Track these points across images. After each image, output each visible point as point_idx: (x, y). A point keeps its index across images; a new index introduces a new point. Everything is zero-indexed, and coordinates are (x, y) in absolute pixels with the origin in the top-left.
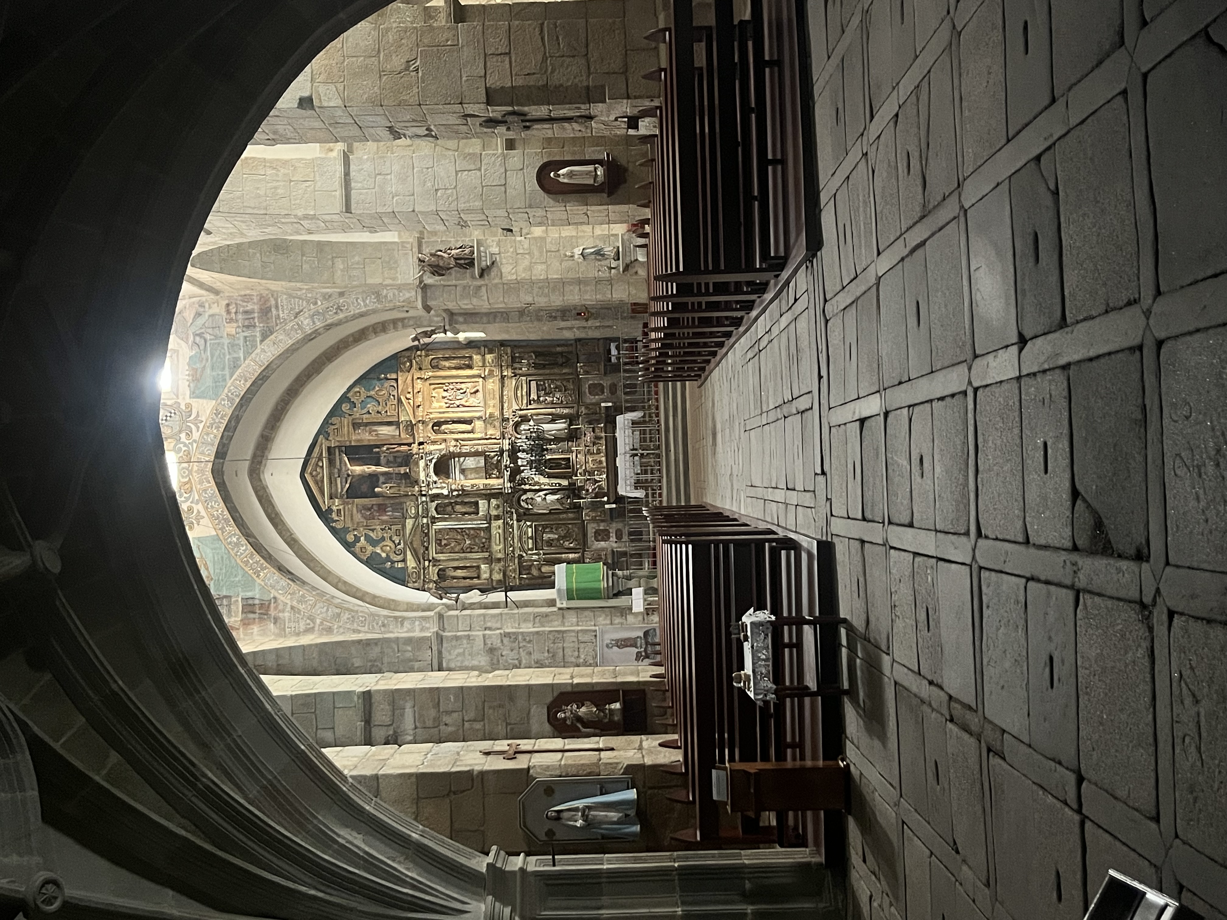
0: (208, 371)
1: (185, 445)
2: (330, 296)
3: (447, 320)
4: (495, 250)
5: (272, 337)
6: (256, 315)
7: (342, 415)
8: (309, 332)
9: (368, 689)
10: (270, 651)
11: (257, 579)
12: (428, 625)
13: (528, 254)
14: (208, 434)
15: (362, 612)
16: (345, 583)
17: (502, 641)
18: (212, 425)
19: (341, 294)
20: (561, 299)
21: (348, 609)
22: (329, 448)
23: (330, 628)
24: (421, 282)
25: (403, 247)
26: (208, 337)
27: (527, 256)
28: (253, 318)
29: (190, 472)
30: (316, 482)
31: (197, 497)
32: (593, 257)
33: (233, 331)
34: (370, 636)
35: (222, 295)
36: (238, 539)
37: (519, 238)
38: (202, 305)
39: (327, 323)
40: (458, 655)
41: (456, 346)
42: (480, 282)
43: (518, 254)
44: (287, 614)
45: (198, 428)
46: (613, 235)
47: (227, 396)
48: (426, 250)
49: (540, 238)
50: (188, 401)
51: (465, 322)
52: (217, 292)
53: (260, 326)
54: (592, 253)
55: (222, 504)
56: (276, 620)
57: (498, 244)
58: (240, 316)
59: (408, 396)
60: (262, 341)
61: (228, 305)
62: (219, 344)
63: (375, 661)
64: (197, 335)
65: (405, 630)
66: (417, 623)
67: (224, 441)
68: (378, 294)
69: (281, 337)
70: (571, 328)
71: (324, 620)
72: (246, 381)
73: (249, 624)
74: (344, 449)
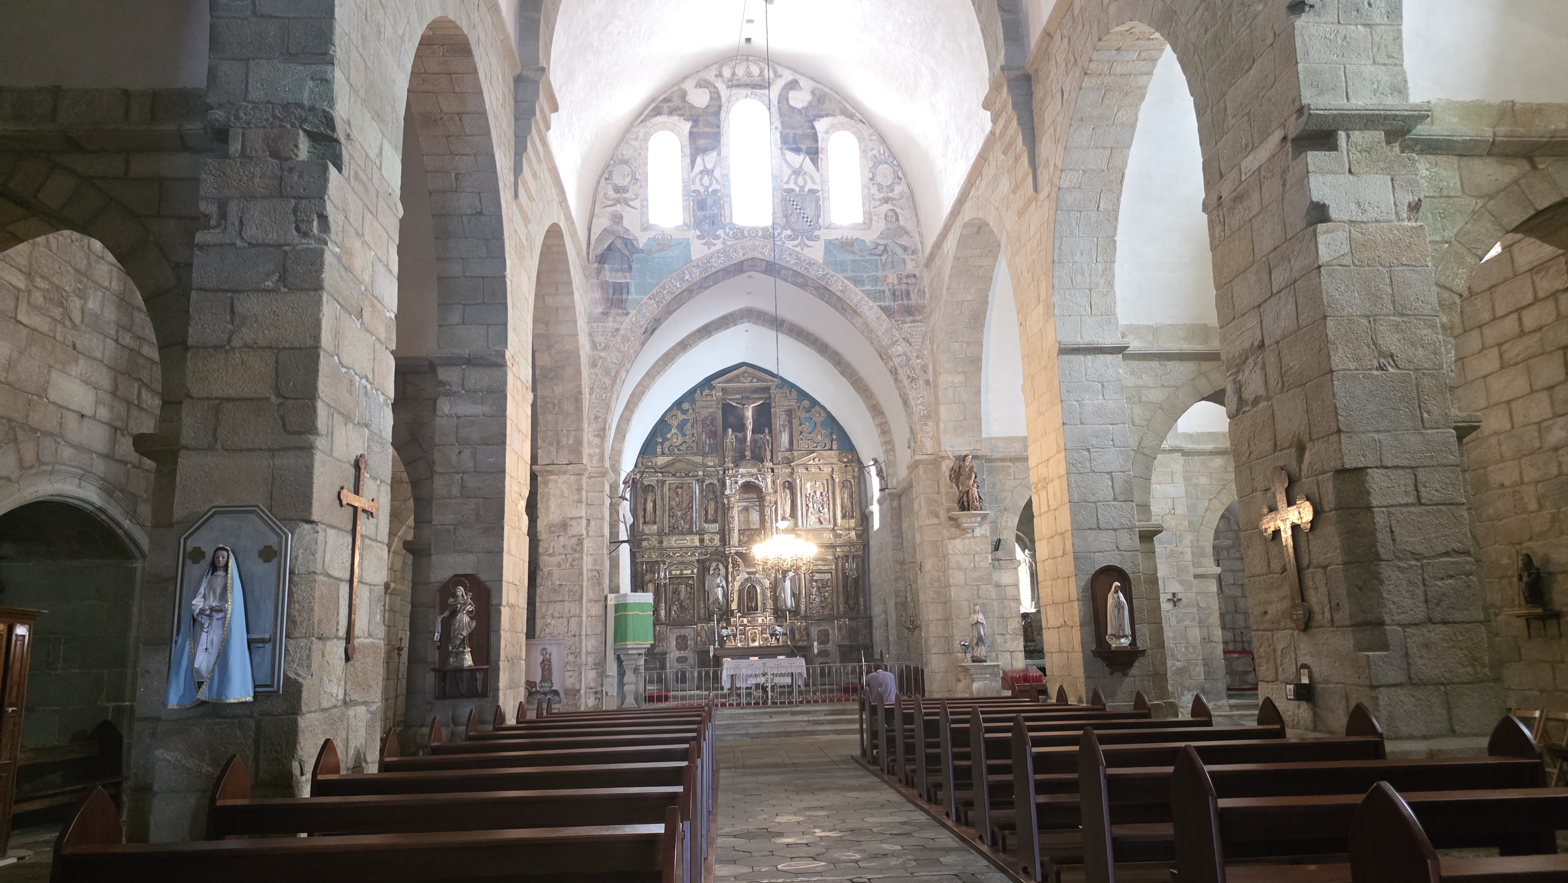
0: (850, 257)
1: (779, 234)
2: (925, 372)
3: (894, 491)
4: (978, 532)
5: (884, 317)
6: (906, 302)
7: (799, 401)
8: (890, 352)
9: (509, 364)
10: (572, 301)
11: (647, 297)
12: (595, 461)
13: (975, 566)
14: (790, 255)
15: (611, 397)
16: (643, 393)
17: (574, 536)
18: (799, 259)
19: (927, 382)
20: (929, 600)
21: (614, 382)
22: (768, 388)
23: (596, 366)
24: (943, 458)
25: (977, 441)
26: (884, 258)
27: (972, 565)
28: (902, 300)
29: (752, 238)
30: (737, 376)
31: (729, 243)
32: (975, 633)
33: (890, 280)
34: (586, 404)
35: (925, 270)
36: (687, 280)
37: (990, 557)
38: (914, 252)
39: (898, 368)
40: (562, 493)
41: (863, 505)
42: (943, 516)
43: (974, 555)
44: (611, 324)
45: (796, 246)
46: (997, 655)
47: (827, 274)
48: (975, 463)
49: (992, 579)
50: (823, 238)
51: (892, 509)
52: (927, 265)
53: (895, 305)
54: (979, 633)
55: (722, 266)
56: (605, 314)
57: (983, 536)
58: (904, 287)
59: (817, 460)
60: (880, 307)
61: (915, 276)
62: (877, 267)
63: (559, 408)
64: (886, 248)
65: (591, 439)
66: (597, 451)
67: (783, 272)
68: (928, 417)
69: (884, 325)
70: (886, 613)
71: (605, 360)
72: (842, 291)
73: (602, 289)
74: (768, 401)
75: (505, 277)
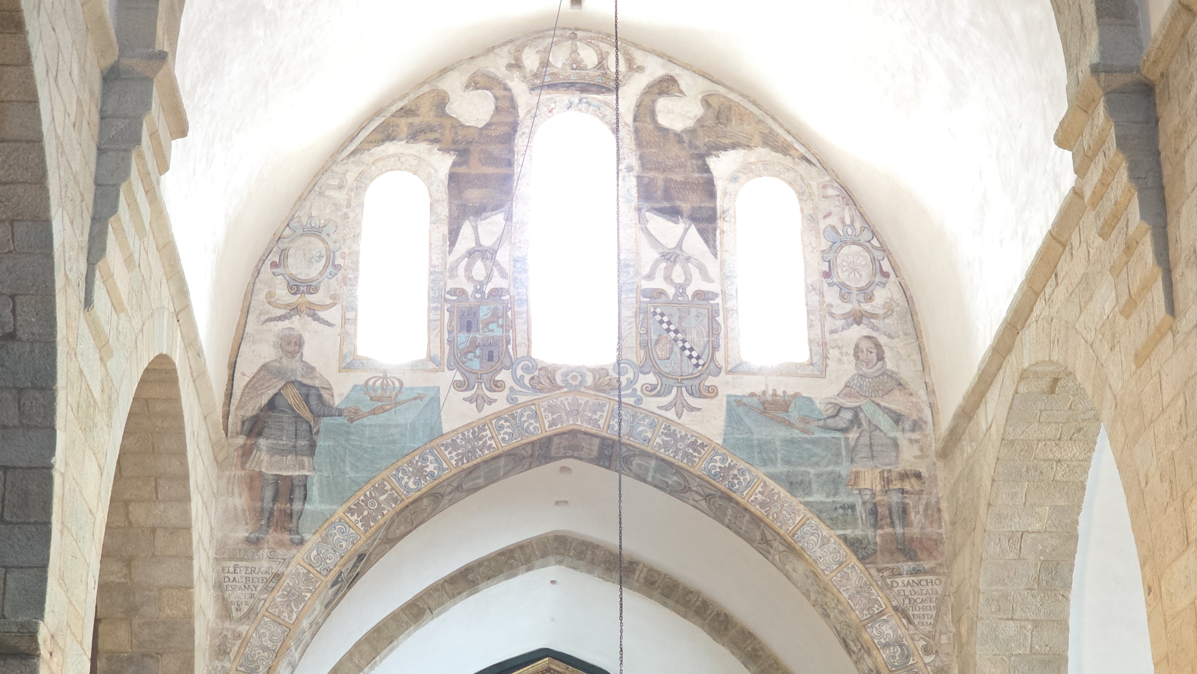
0: (782, 433)
1: (631, 382)
5: (854, 560)
6: (899, 530)
8: (866, 636)
10: (187, 514)
11: (345, 507)
14: (653, 426)
18: (669, 433)
28: (892, 524)
29: (574, 390)
31: (521, 399)
33: (865, 483)
35: (940, 464)
36: (431, 474)
38: (916, 426)
44: (265, 564)
47: (731, 467)
50: (724, 391)
52: (945, 453)
53: (878, 536)
55: (505, 447)
56: (254, 542)
58: (895, 498)
60: (845, 538)
61: (918, 476)
62: (838, 455)
64: (856, 416)
67: (637, 461)
69: (854, 578)
71: (246, 641)
72: (763, 505)
75: (50, 467)
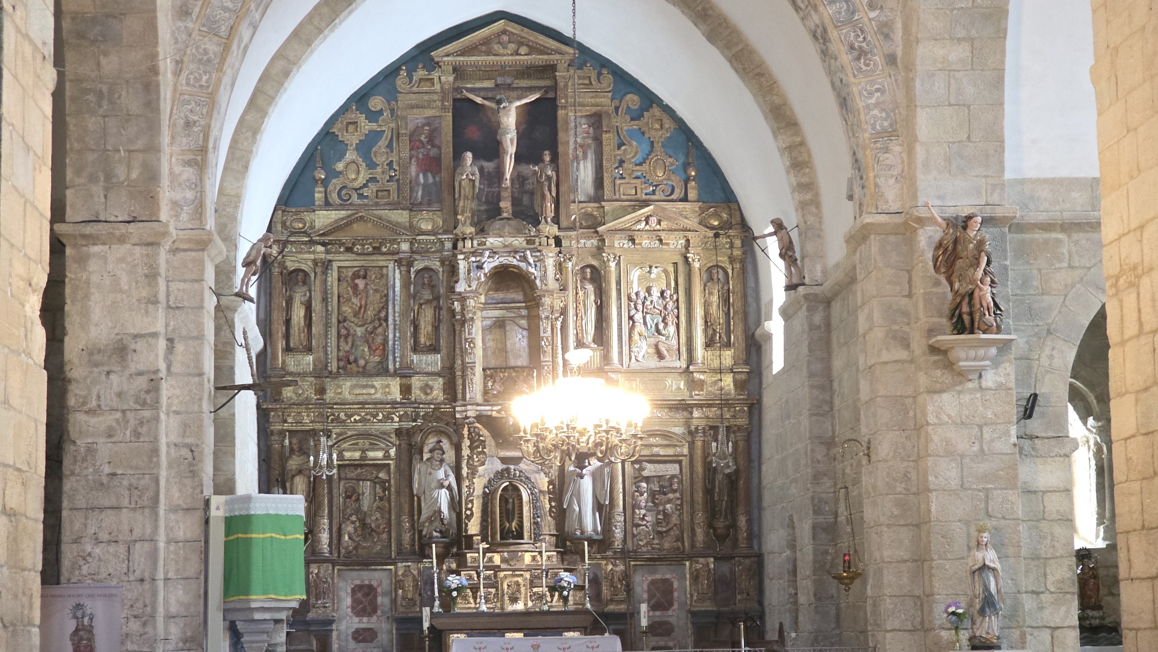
2: (887, 37)
3: (817, 290)
4: (990, 379)
12: (184, 216)
13: (982, 450)
15: (219, 80)
16: (287, 74)
17: (140, 374)
19: (891, 59)
20: (883, 520)
23: (187, 13)
24: (920, 221)
25: (994, 186)
27: (976, 448)
30: (486, 41)
32: (979, 590)
34: (166, 94)
37: (1013, 430)
39: (830, 28)
40: (116, 280)
41: (752, 318)
42: (919, 344)
43: (980, 427)
46: (1023, 636)
48: (988, 234)
49: (1016, 477)
51: (812, 328)
54: (986, 589)
57: (1000, 387)
63: (111, 102)
65: (177, 169)
66: (190, 195)
68: (891, 133)
70: (792, 545)
74: (551, 95)
